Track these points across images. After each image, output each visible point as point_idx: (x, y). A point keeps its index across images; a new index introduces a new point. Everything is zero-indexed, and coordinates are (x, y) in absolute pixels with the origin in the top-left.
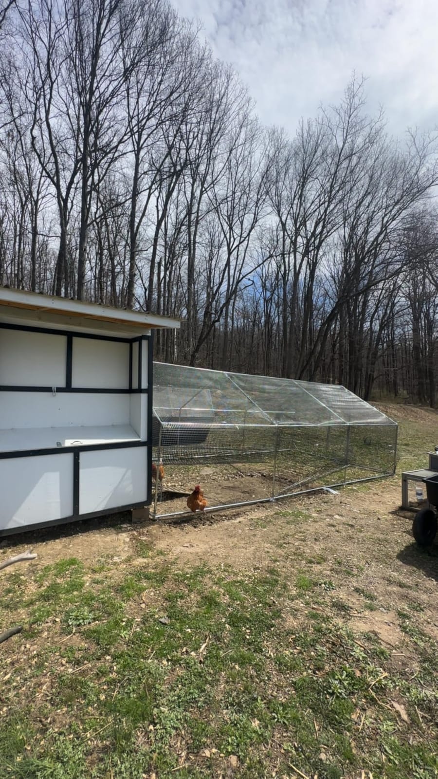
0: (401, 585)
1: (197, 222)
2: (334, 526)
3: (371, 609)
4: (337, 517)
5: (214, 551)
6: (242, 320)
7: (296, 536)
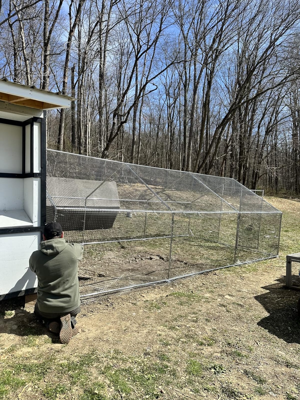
0: (288, 365)
1: (107, 32)
2: (224, 306)
3: (261, 393)
4: (227, 297)
5: (105, 337)
6: (149, 125)
7: (189, 318)
